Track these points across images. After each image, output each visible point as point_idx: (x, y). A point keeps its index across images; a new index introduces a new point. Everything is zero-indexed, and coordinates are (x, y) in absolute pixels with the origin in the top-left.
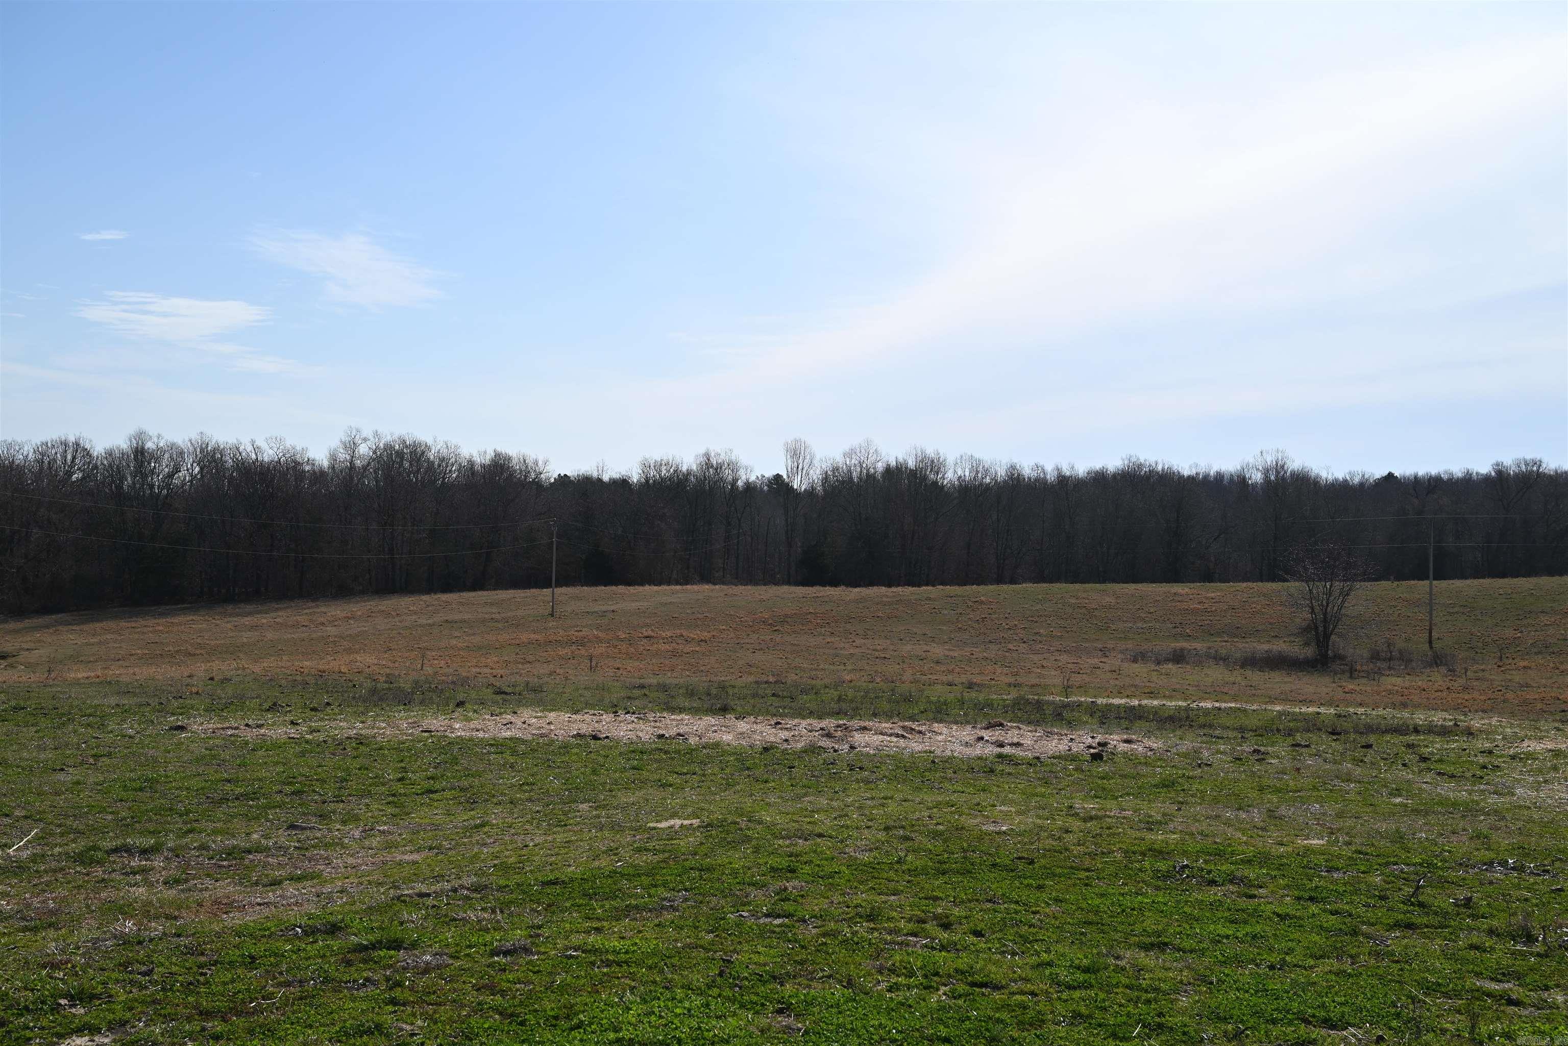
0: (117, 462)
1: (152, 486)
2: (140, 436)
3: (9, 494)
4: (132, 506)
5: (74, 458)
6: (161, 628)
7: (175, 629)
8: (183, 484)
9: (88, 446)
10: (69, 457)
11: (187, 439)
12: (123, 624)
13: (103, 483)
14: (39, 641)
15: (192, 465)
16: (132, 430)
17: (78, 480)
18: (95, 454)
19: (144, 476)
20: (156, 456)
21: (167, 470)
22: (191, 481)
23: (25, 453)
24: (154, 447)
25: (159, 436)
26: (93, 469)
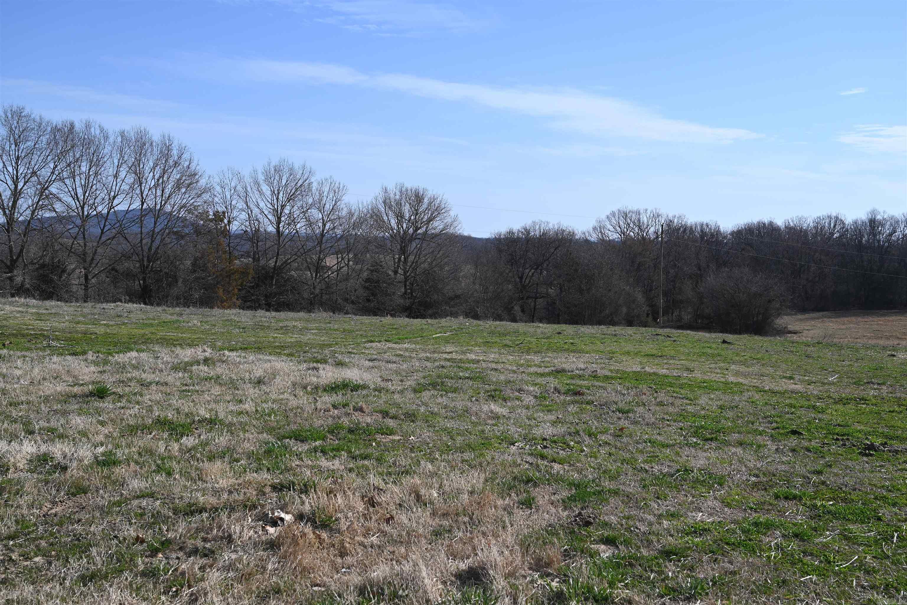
0: (859, 228)
1: (879, 241)
2: (874, 212)
3: (799, 245)
4: (867, 253)
5: (835, 226)
6: (881, 323)
7: (890, 324)
8: (898, 239)
9: (843, 219)
10: (832, 225)
11: (901, 213)
12: (860, 319)
13: (851, 239)
14: (814, 326)
15: (904, 229)
16: (869, 209)
17: (837, 238)
18: (847, 223)
19: (875, 235)
20: (881, 224)
21: (888, 231)
22: (903, 238)
23: (808, 223)
24: (881, 218)
25: (884, 212)
26: (845, 231)
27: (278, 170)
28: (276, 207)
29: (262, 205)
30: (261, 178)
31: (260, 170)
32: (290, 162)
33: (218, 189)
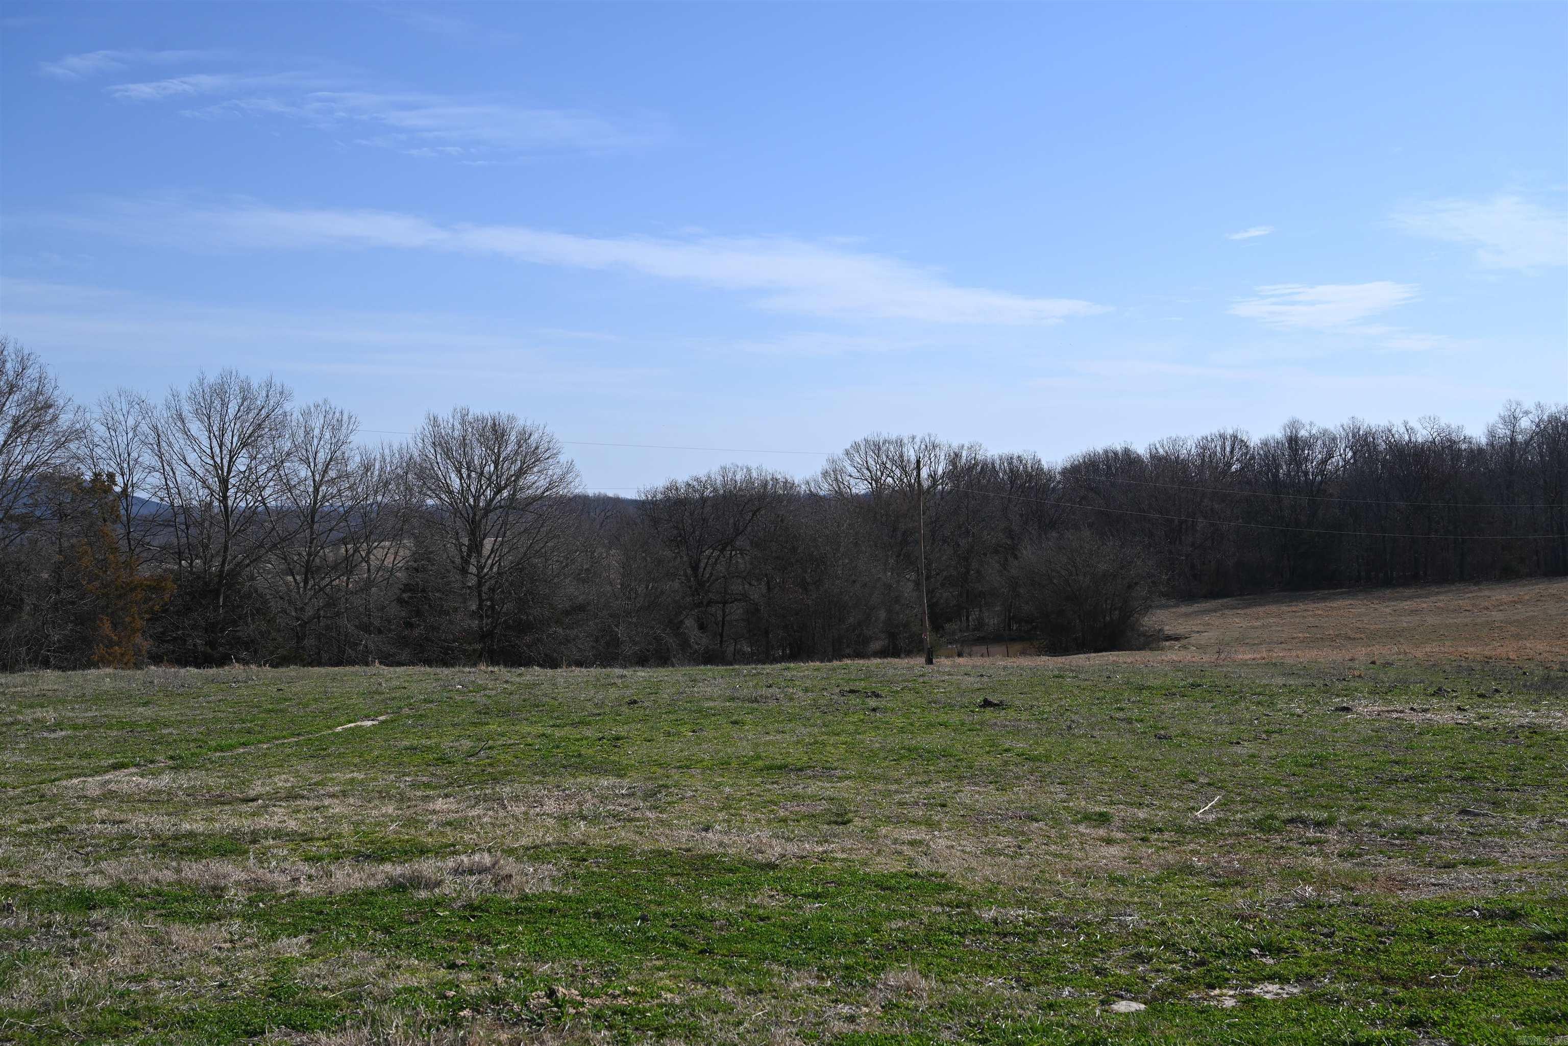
0: (1272, 451)
1: (1306, 473)
2: (1294, 425)
3: (1176, 486)
4: (1288, 494)
5: (1232, 452)
6: (1320, 612)
7: (1335, 613)
8: (1337, 470)
9: (1245, 438)
10: (1228, 449)
11: (1339, 425)
12: (1284, 608)
13: (1260, 472)
14: (1208, 624)
15: (1345, 450)
16: (1285, 420)
17: (1237, 471)
18: (1252, 445)
19: (1299, 465)
20: (1309, 444)
21: (1320, 456)
22: (1344, 466)
23: (1189, 448)
24: (1307, 435)
25: (1311, 424)
26: (1250, 459)
27: (220, 392)
28: (218, 460)
29: (192, 458)
30: (187, 409)
31: (184, 393)
32: (242, 377)
33: (101, 430)
